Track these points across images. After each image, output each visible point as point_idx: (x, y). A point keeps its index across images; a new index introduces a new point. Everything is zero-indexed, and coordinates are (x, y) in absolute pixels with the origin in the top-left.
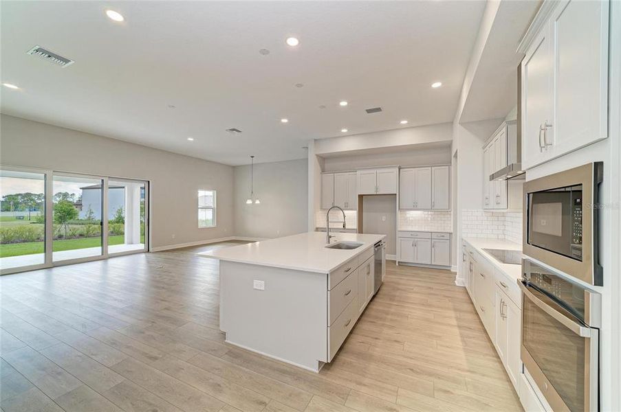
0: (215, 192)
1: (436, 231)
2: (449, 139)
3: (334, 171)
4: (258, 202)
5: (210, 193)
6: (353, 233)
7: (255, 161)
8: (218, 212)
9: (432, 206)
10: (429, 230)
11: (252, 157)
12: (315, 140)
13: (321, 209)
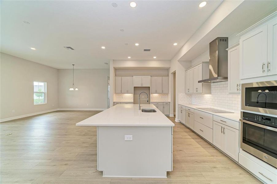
0: (46, 83)
1: (165, 102)
2: (169, 67)
3: (122, 76)
4: (77, 89)
5: (42, 84)
6: (132, 104)
7: (75, 67)
8: (48, 95)
9: (162, 92)
10: (162, 101)
11: (74, 65)
12: (113, 60)
13: (115, 93)
